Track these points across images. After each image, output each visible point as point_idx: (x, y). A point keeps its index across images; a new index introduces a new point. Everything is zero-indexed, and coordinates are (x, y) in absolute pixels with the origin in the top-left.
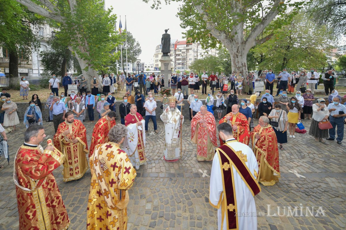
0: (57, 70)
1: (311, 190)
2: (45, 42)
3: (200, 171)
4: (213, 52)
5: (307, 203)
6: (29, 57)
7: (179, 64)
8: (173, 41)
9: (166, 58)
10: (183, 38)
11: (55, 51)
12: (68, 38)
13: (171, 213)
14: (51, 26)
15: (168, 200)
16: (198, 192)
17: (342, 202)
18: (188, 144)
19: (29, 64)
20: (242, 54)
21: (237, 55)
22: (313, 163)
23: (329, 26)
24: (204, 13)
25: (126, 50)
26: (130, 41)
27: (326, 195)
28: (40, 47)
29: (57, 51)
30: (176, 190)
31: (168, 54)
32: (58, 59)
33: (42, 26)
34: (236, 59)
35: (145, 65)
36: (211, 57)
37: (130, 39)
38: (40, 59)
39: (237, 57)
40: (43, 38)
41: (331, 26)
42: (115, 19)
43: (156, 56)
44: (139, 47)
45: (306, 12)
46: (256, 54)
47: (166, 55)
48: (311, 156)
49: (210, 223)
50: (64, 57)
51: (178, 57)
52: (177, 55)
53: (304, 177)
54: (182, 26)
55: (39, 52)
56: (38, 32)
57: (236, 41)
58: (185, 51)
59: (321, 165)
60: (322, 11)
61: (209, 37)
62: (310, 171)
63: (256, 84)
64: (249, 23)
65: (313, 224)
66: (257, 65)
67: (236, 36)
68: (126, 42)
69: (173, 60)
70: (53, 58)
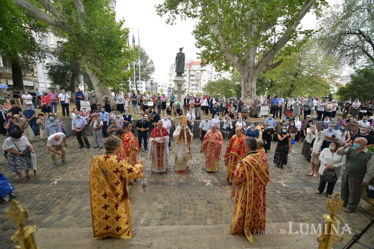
0: (66, 85)
1: (291, 195)
2: (51, 53)
3: (205, 181)
4: (227, 75)
5: (286, 204)
6: (34, 69)
7: (193, 85)
8: (187, 60)
9: (180, 79)
10: (198, 58)
11: (62, 64)
12: (78, 51)
13: (178, 211)
14: (56, 35)
15: (176, 202)
16: (202, 197)
17: (312, 203)
18: (196, 159)
19: (34, 77)
20: (252, 79)
21: (247, 80)
22: (298, 176)
23: (336, 55)
24: (219, 33)
25: (139, 67)
26: (143, 58)
27: (301, 199)
28: (45, 58)
29: (65, 64)
30: (184, 195)
31: (182, 74)
32: (66, 73)
33: (46, 34)
34: (247, 83)
35: (158, 85)
36: (225, 80)
37: (143, 56)
38: (47, 71)
39: (248, 82)
40: (47, 48)
41: (338, 55)
42: (128, 33)
43: (170, 75)
44: (153, 65)
45: (318, 40)
46: (267, 79)
47: (180, 75)
48: (298, 170)
49: (209, 217)
50: (73, 71)
51: (191, 78)
52: (191, 75)
53: (288, 186)
54: (197, 45)
55: (45, 64)
56: (41, 41)
57: (248, 65)
58: (199, 72)
59: (304, 177)
60: (333, 39)
61: (223, 59)
62: (294, 182)
63: (262, 108)
64: (261, 48)
65: (287, 218)
66: (266, 90)
67: (248, 60)
68: (139, 58)
69: (187, 81)
70: (61, 72)
